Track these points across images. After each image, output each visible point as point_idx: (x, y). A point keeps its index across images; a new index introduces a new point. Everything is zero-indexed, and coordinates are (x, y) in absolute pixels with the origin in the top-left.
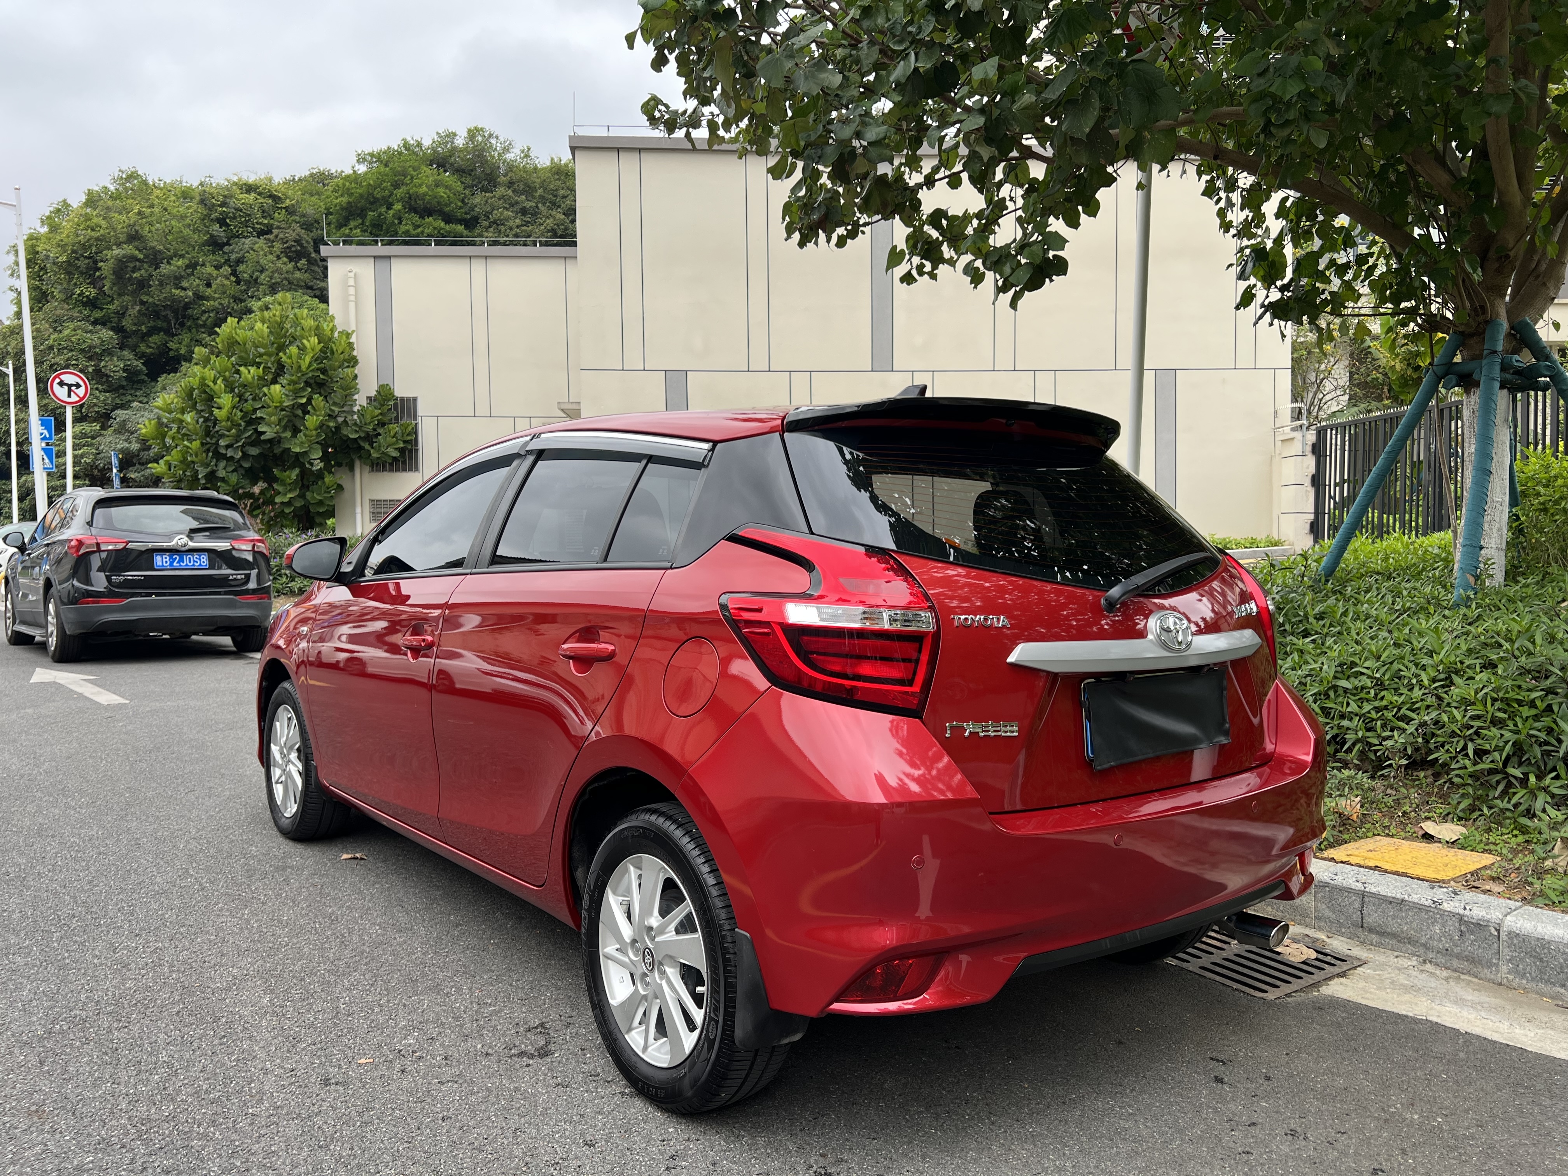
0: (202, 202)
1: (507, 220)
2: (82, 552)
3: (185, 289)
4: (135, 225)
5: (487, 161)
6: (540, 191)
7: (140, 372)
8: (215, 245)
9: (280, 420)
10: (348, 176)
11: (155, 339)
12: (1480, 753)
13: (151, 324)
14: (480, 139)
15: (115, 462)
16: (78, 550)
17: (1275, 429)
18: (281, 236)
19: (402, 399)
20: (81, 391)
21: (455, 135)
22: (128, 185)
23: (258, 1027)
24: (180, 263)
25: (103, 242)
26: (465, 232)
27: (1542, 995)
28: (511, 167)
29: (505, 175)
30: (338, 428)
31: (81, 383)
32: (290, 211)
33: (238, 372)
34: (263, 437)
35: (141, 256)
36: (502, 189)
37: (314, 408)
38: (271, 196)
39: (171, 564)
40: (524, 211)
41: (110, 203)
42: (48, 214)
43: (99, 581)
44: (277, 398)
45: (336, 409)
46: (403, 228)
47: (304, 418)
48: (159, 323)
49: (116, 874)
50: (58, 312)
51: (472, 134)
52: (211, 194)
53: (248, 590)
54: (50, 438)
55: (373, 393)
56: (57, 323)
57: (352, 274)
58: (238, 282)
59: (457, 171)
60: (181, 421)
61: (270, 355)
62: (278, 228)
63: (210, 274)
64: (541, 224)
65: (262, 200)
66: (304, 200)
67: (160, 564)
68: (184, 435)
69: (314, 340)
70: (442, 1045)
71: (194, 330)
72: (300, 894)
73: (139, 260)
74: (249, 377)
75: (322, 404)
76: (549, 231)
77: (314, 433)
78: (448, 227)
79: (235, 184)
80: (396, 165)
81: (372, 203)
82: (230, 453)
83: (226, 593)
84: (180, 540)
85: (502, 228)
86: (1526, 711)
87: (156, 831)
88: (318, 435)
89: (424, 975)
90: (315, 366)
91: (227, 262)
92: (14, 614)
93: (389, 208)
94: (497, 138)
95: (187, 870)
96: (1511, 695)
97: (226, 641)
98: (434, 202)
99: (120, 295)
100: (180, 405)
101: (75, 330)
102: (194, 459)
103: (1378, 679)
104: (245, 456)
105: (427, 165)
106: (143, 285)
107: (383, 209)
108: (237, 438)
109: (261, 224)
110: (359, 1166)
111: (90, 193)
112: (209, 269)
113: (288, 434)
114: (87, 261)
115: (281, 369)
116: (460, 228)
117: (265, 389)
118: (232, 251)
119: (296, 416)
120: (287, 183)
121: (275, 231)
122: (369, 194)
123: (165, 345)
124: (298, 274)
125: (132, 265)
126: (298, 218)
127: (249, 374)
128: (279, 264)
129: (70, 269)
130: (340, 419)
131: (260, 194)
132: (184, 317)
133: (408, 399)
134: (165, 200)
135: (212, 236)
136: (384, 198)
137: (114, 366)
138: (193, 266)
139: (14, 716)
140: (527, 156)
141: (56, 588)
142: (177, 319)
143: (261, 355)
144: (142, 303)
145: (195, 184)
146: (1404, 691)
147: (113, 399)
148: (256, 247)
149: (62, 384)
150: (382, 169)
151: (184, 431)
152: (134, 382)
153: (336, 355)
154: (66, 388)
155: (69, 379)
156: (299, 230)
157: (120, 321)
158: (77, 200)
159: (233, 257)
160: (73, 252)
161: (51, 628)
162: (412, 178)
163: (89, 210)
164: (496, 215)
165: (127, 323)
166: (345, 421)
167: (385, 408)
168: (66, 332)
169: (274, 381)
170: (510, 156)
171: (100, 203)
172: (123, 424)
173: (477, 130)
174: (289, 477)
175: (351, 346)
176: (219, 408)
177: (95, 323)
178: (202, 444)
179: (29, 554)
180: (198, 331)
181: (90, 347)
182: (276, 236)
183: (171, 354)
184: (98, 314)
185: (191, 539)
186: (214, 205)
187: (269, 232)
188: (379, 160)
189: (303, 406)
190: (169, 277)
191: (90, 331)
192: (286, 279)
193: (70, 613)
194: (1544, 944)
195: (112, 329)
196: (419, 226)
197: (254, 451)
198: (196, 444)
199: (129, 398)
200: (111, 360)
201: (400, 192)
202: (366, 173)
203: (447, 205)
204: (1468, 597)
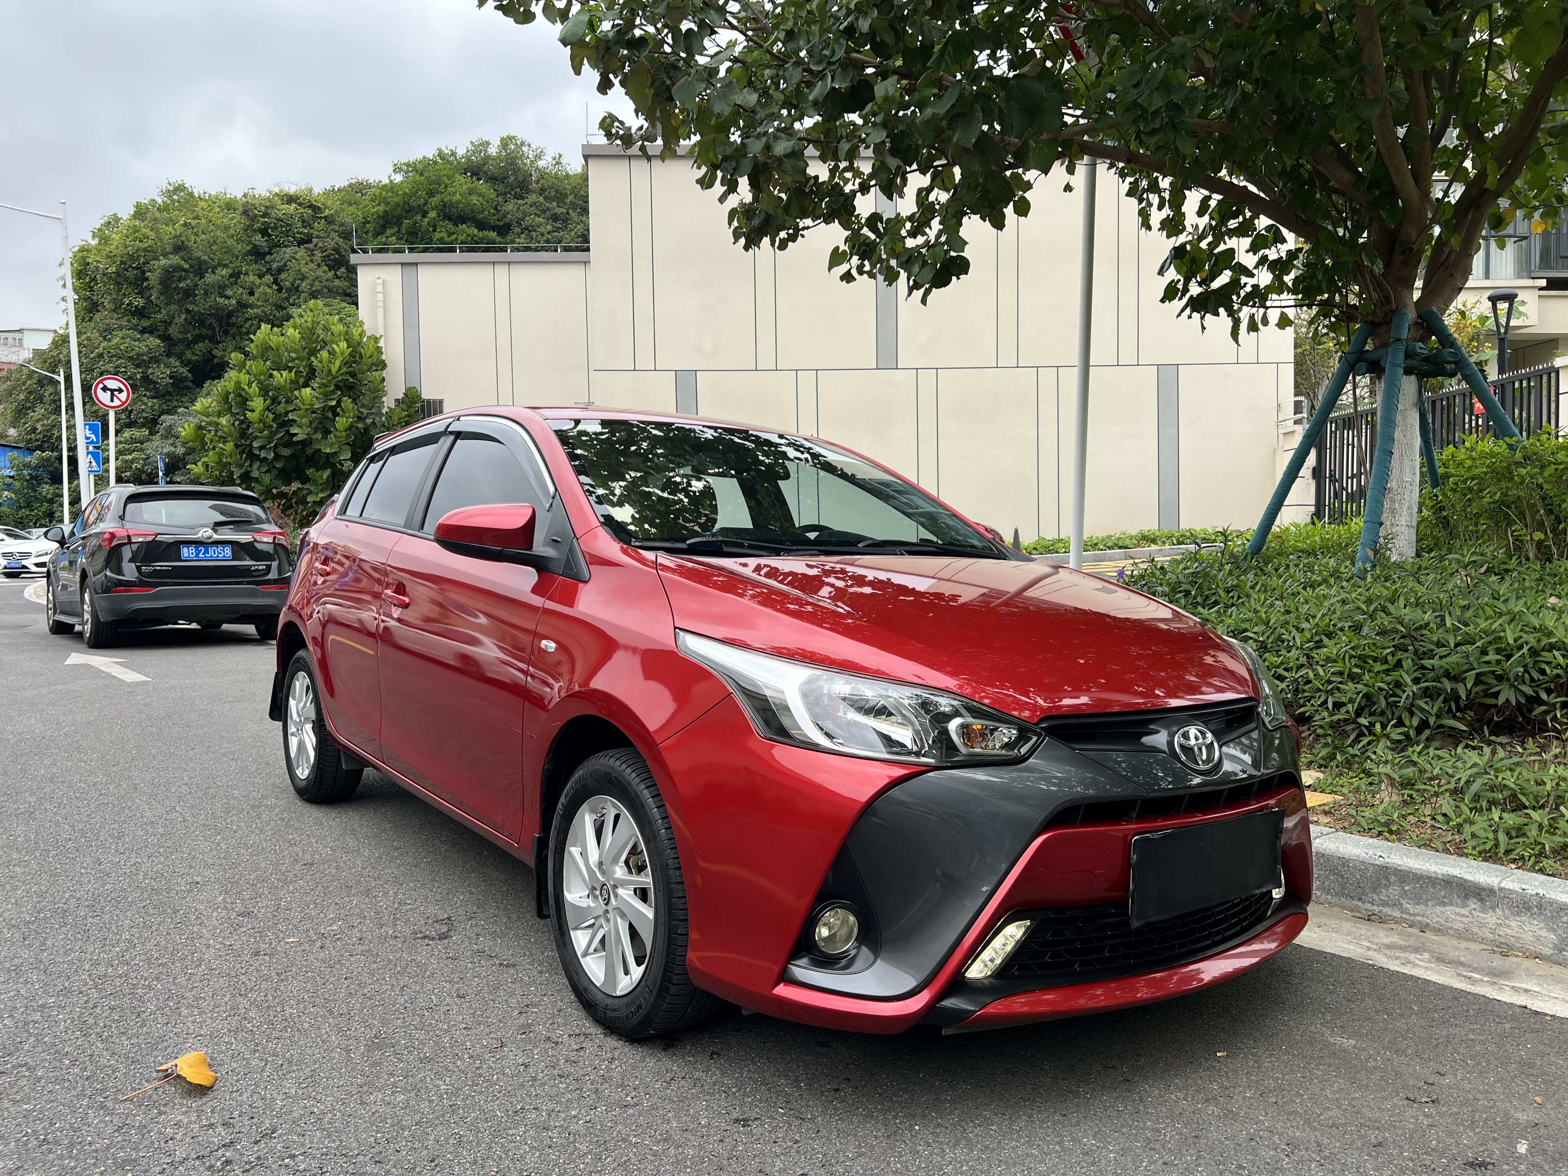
0: (245, 212)
1: (539, 227)
2: (114, 544)
3: (229, 298)
4: (180, 236)
5: (519, 169)
6: (571, 197)
7: (186, 378)
8: (258, 254)
9: (311, 422)
10: (385, 186)
11: (200, 346)
12: (1338, 705)
13: (197, 332)
14: (513, 147)
15: (161, 465)
16: (111, 542)
17: (1279, 423)
18: (320, 245)
19: (429, 401)
20: (123, 396)
21: (488, 143)
22: (175, 197)
23: (209, 918)
24: (224, 272)
25: (151, 253)
26: (498, 239)
27: (1344, 908)
28: (543, 175)
29: (537, 182)
30: (366, 429)
31: (123, 388)
32: (329, 220)
33: (271, 376)
34: (295, 439)
35: (187, 266)
36: (534, 196)
37: (343, 410)
38: (311, 206)
39: (197, 555)
40: (555, 218)
41: (158, 215)
42: (98, 226)
43: (130, 571)
44: (307, 401)
45: (365, 411)
46: (437, 235)
47: (334, 420)
48: (205, 331)
49: (112, 810)
50: (107, 321)
51: (505, 142)
52: (254, 205)
53: (269, 580)
54: (97, 442)
55: (401, 396)
56: (107, 333)
57: (380, 281)
58: (280, 290)
59: (491, 178)
60: (218, 424)
61: (302, 360)
62: (318, 237)
63: (253, 283)
64: (571, 230)
65: (302, 210)
66: (343, 210)
67: (186, 555)
68: (221, 437)
69: (343, 345)
70: (360, 931)
71: (238, 338)
72: (268, 825)
73: (185, 270)
74: (282, 380)
75: (351, 406)
76: (579, 236)
77: (344, 434)
78: (481, 234)
79: (277, 195)
80: (431, 174)
81: (407, 212)
82: (263, 454)
83: (248, 583)
84: (206, 533)
85: (534, 234)
86: (1378, 667)
87: (153, 779)
88: (348, 436)
89: (359, 882)
90: (344, 369)
91: (269, 270)
92: (54, 605)
93: (424, 216)
94: (529, 145)
95: (174, 808)
96: (1367, 651)
97: (250, 629)
98: (468, 210)
99: (167, 304)
100: (217, 409)
101: (123, 338)
102: (229, 460)
103: (1262, 642)
104: (277, 457)
105: (461, 174)
106: (188, 293)
107: (419, 217)
108: (270, 439)
109: (301, 233)
110: (268, 1007)
111: (138, 205)
112: (252, 278)
113: (319, 436)
114: (135, 272)
115: (312, 373)
116: (493, 235)
117: (296, 393)
118: (274, 261)
119: (327, 418)
120: (327, 193)
121: (315, 240)
122: (405, 203)
123: (210, 352)
124: (337, 282)
125: (178, 275)
126: (336, 228)
127: (281, 378)
128: (320, 273)
129: (119, 280)
130: (369, 421)
131: (300, 204)
132: (228, 324)
133: (435, 401)
134: (210, 211)
135: (255, 246)
136: (419, 206)
137: (161, 373)
138: (236, 275)
139: (45, 691)
140: (558, 163)
141: (92, 579)
142: (221, 327)
143: (293, 360)
144: (188, 311)
145: (239, 196)
146: (1283, 652)
147: (160, 405)
148: (298, 256)
149: (105, 389)
150: (418, 177)
151: (219, 433)
152: (180, 389)
153: (364, 359)
154: (109, 393)
155: (112, 384)
156: (337, 238)
157: (166, 329)
158: (126, 212)
159: (275, 266)
160: (122, 263)
161: (87, 616)
162: (446, 186)
163: (137, 223)
164: (528, 221)
165: (173, 331)
166: (373, 423)
167: (413, 410)
168: (115, 341)
169: (306, 385)
170: (541, 164)
171: (148, 215)
172: (169, 429)
173: (511, 138)
174: (321, 477)
175: (379, 350)
176: (253, 411)
177: (142, 332)
178: (237, 446)
179: (68, 548)
180: (241, 339)
181: (138, 355)
182: (316, 245)
183: (216, 361)
184: (145, 323)
185: (215, 531)
186: (256, 216)
187: (309, 241)
188: (415, 170)
189: (333, 409)
190: (213, 286)
191: (138, 340)
192: (325, 287)
193: (103, 602)
194: (1344, 862)
195: (159, 337)
196: (453, 234)
197: (286, 452)
198: (229, 446)
199: (175, 403)
200: (159, 367)
201: (435, 200)
202: (402, 182)
203: (479, 212)
204: (1365, 569)
